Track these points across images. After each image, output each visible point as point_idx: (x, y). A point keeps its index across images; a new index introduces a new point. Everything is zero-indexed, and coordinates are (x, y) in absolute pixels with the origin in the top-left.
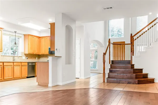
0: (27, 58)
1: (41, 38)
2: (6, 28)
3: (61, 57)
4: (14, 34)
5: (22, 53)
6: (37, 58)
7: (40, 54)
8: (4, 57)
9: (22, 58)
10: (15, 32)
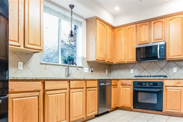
0: (92, 71)
1: (117, 30)
6: (107, 70)
7: (115, 63)
8: (48, 66)
9: (83, 70)
10: (72, 7)
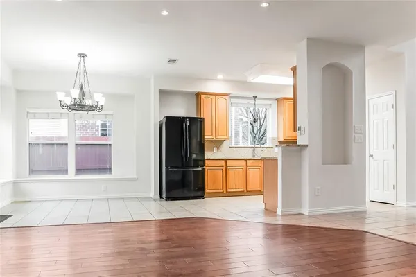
2: (233, 93)
3: (307, 145)
4: (253, 102)
5: (273, 139)
8: (235, 149)
9: (274, 150)
10: (255, 97)
